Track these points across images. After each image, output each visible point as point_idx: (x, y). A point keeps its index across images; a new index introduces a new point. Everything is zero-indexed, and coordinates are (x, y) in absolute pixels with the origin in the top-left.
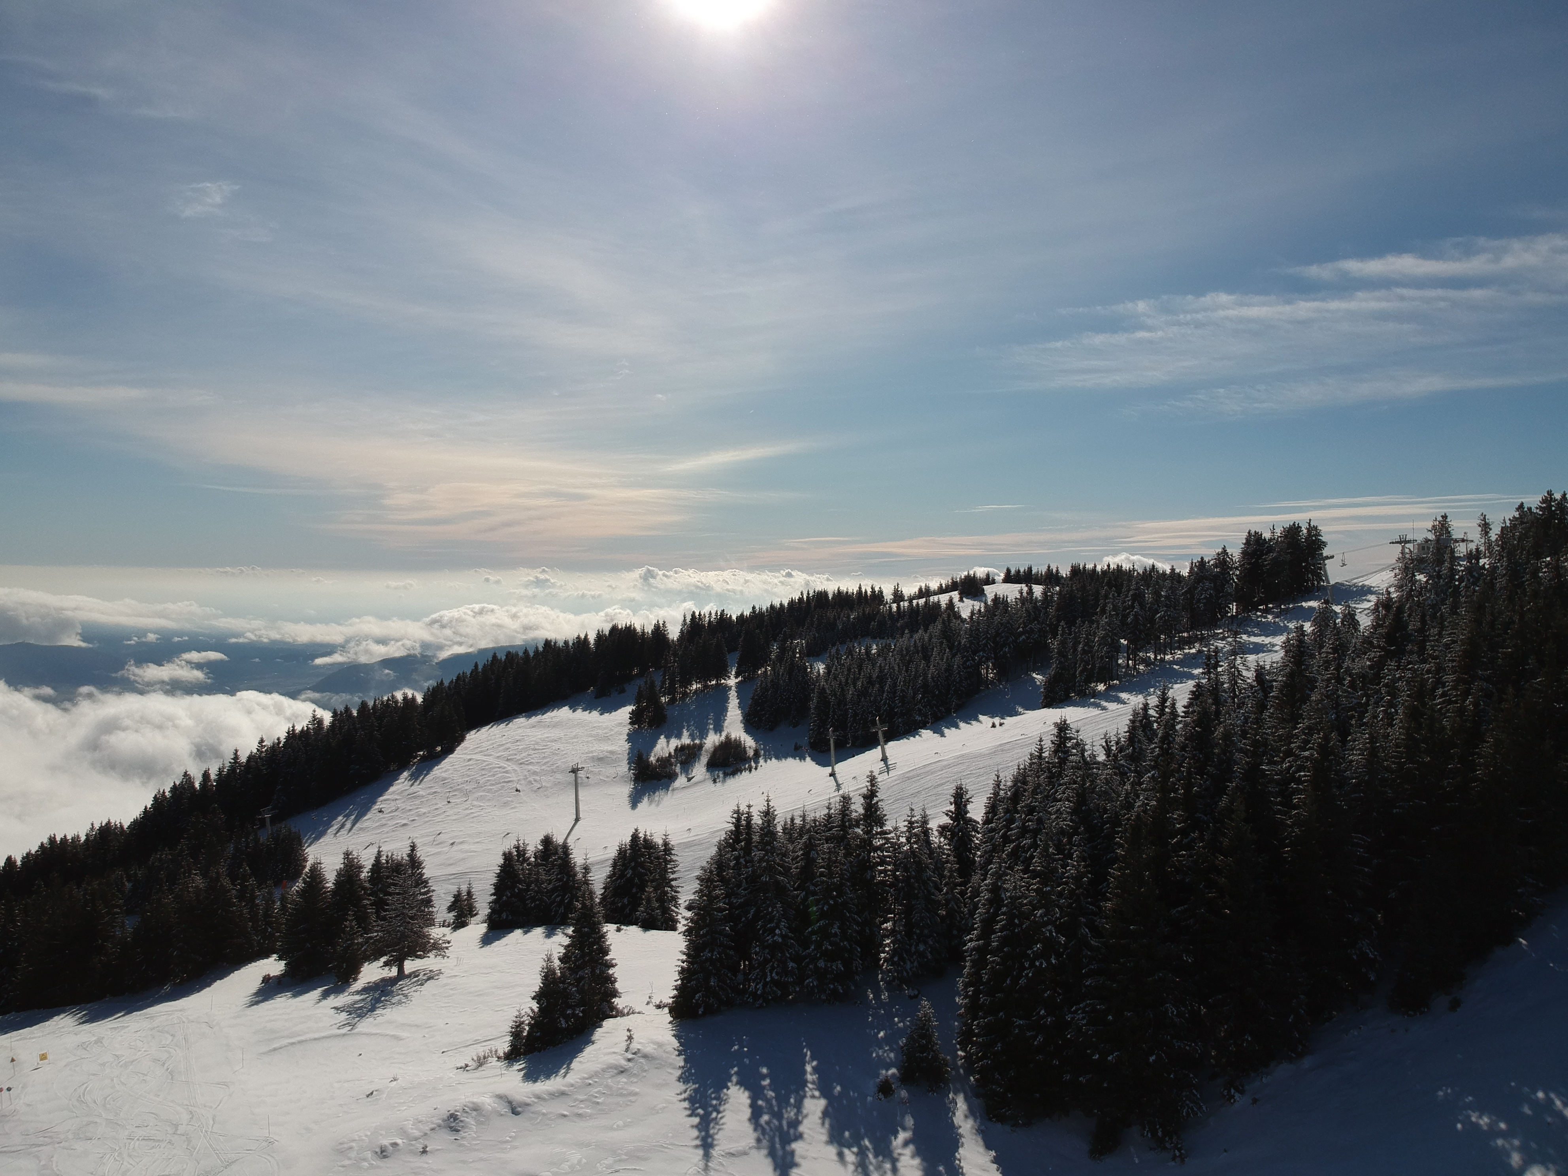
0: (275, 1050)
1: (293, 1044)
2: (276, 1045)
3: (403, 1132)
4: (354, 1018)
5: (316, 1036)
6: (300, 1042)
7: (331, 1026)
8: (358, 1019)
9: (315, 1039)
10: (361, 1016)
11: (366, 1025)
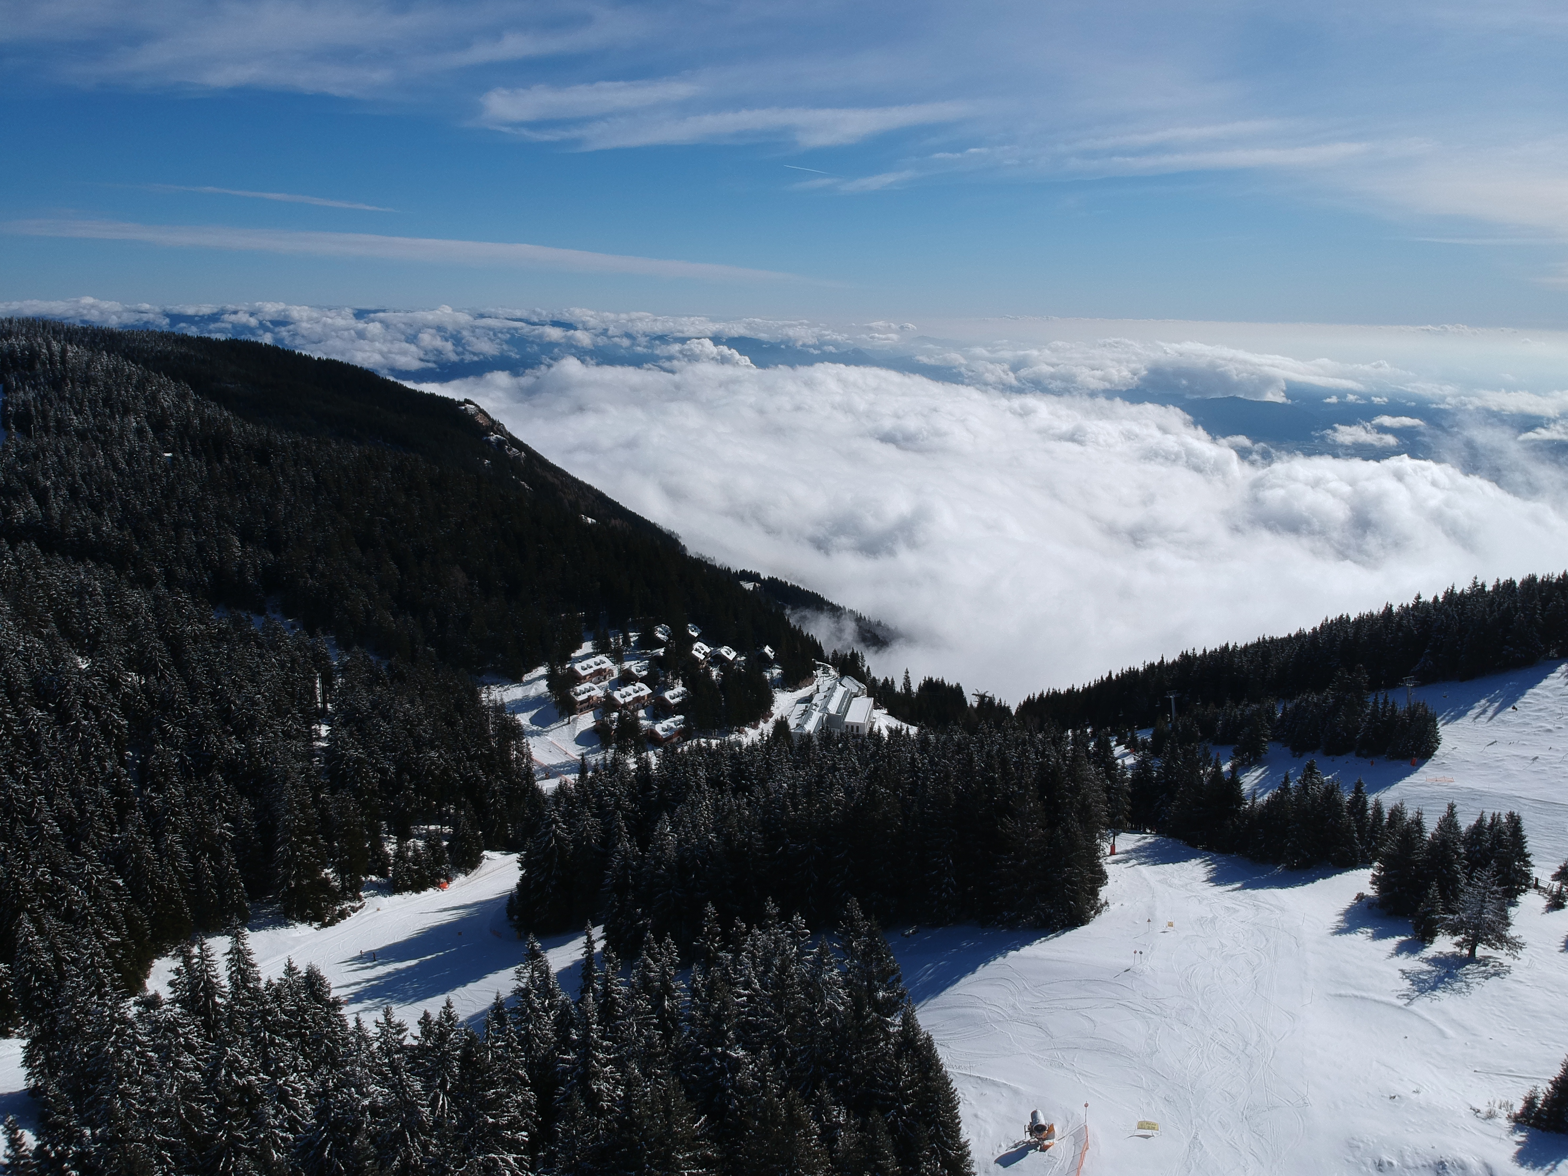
0: (1340, 996)
1: (1356, 997)
2: (1343, 992)
3: (1401, 1156)
4: (1414, 991)
5: (1377, 998)
6: (1363, 998)
7: (1393, 991)
8: (1417, 993)
9: (1375, 1001)
10: (1422, 991)
11: (1422, 1004)
